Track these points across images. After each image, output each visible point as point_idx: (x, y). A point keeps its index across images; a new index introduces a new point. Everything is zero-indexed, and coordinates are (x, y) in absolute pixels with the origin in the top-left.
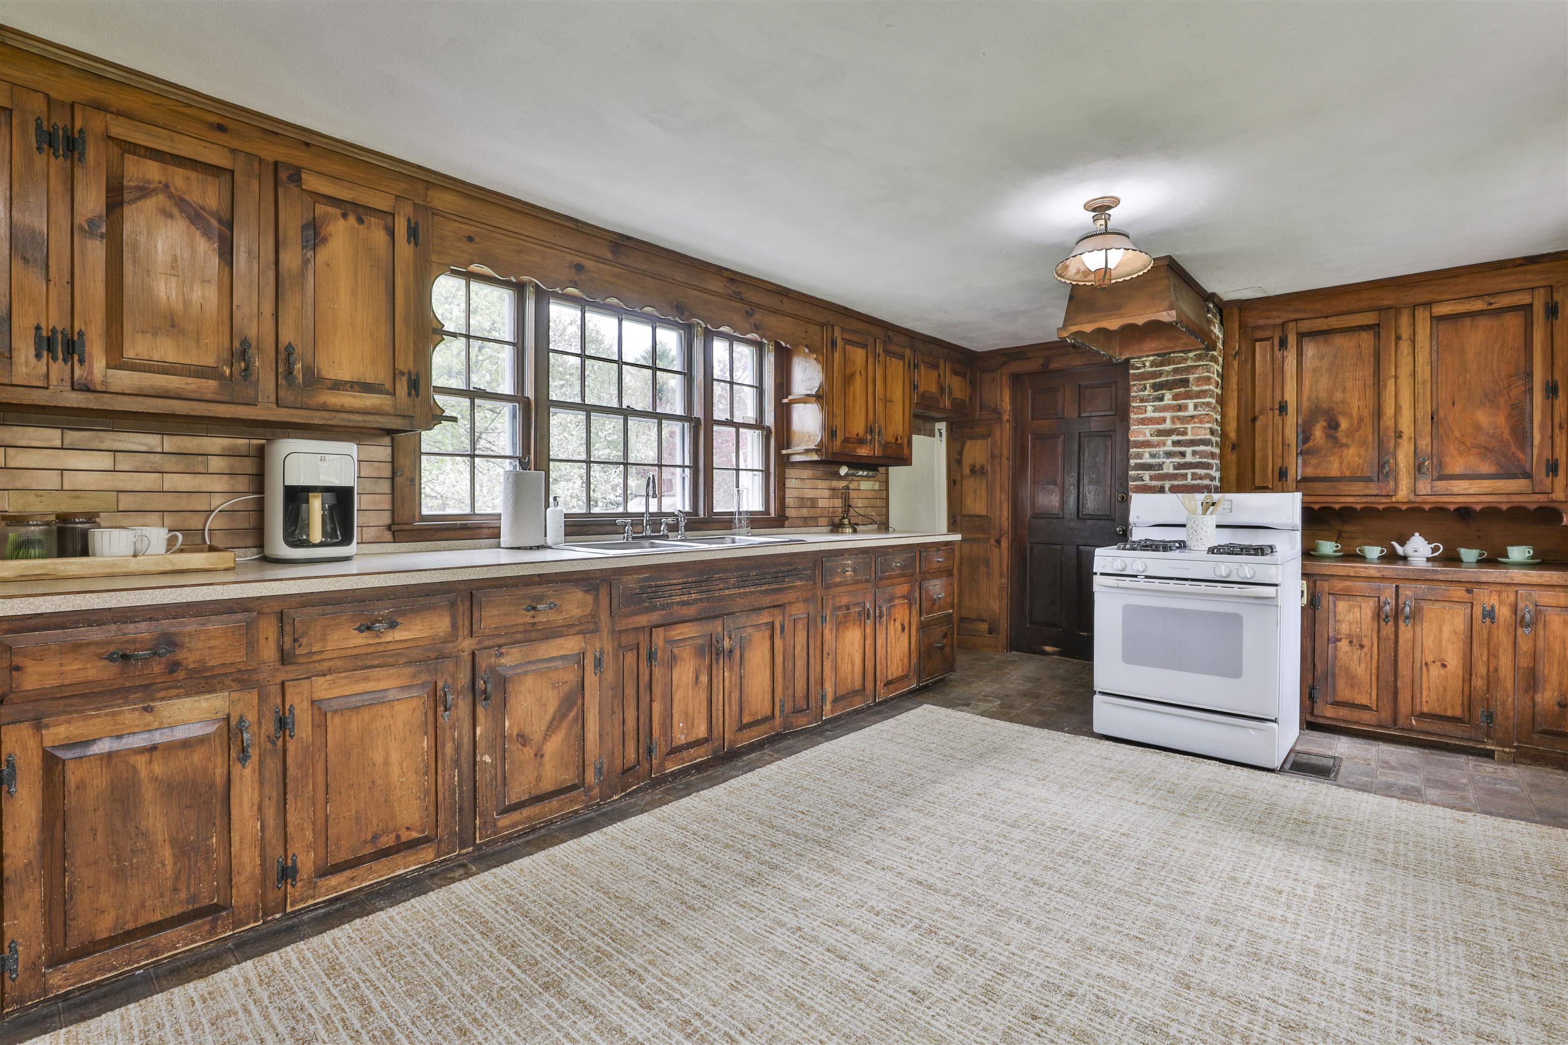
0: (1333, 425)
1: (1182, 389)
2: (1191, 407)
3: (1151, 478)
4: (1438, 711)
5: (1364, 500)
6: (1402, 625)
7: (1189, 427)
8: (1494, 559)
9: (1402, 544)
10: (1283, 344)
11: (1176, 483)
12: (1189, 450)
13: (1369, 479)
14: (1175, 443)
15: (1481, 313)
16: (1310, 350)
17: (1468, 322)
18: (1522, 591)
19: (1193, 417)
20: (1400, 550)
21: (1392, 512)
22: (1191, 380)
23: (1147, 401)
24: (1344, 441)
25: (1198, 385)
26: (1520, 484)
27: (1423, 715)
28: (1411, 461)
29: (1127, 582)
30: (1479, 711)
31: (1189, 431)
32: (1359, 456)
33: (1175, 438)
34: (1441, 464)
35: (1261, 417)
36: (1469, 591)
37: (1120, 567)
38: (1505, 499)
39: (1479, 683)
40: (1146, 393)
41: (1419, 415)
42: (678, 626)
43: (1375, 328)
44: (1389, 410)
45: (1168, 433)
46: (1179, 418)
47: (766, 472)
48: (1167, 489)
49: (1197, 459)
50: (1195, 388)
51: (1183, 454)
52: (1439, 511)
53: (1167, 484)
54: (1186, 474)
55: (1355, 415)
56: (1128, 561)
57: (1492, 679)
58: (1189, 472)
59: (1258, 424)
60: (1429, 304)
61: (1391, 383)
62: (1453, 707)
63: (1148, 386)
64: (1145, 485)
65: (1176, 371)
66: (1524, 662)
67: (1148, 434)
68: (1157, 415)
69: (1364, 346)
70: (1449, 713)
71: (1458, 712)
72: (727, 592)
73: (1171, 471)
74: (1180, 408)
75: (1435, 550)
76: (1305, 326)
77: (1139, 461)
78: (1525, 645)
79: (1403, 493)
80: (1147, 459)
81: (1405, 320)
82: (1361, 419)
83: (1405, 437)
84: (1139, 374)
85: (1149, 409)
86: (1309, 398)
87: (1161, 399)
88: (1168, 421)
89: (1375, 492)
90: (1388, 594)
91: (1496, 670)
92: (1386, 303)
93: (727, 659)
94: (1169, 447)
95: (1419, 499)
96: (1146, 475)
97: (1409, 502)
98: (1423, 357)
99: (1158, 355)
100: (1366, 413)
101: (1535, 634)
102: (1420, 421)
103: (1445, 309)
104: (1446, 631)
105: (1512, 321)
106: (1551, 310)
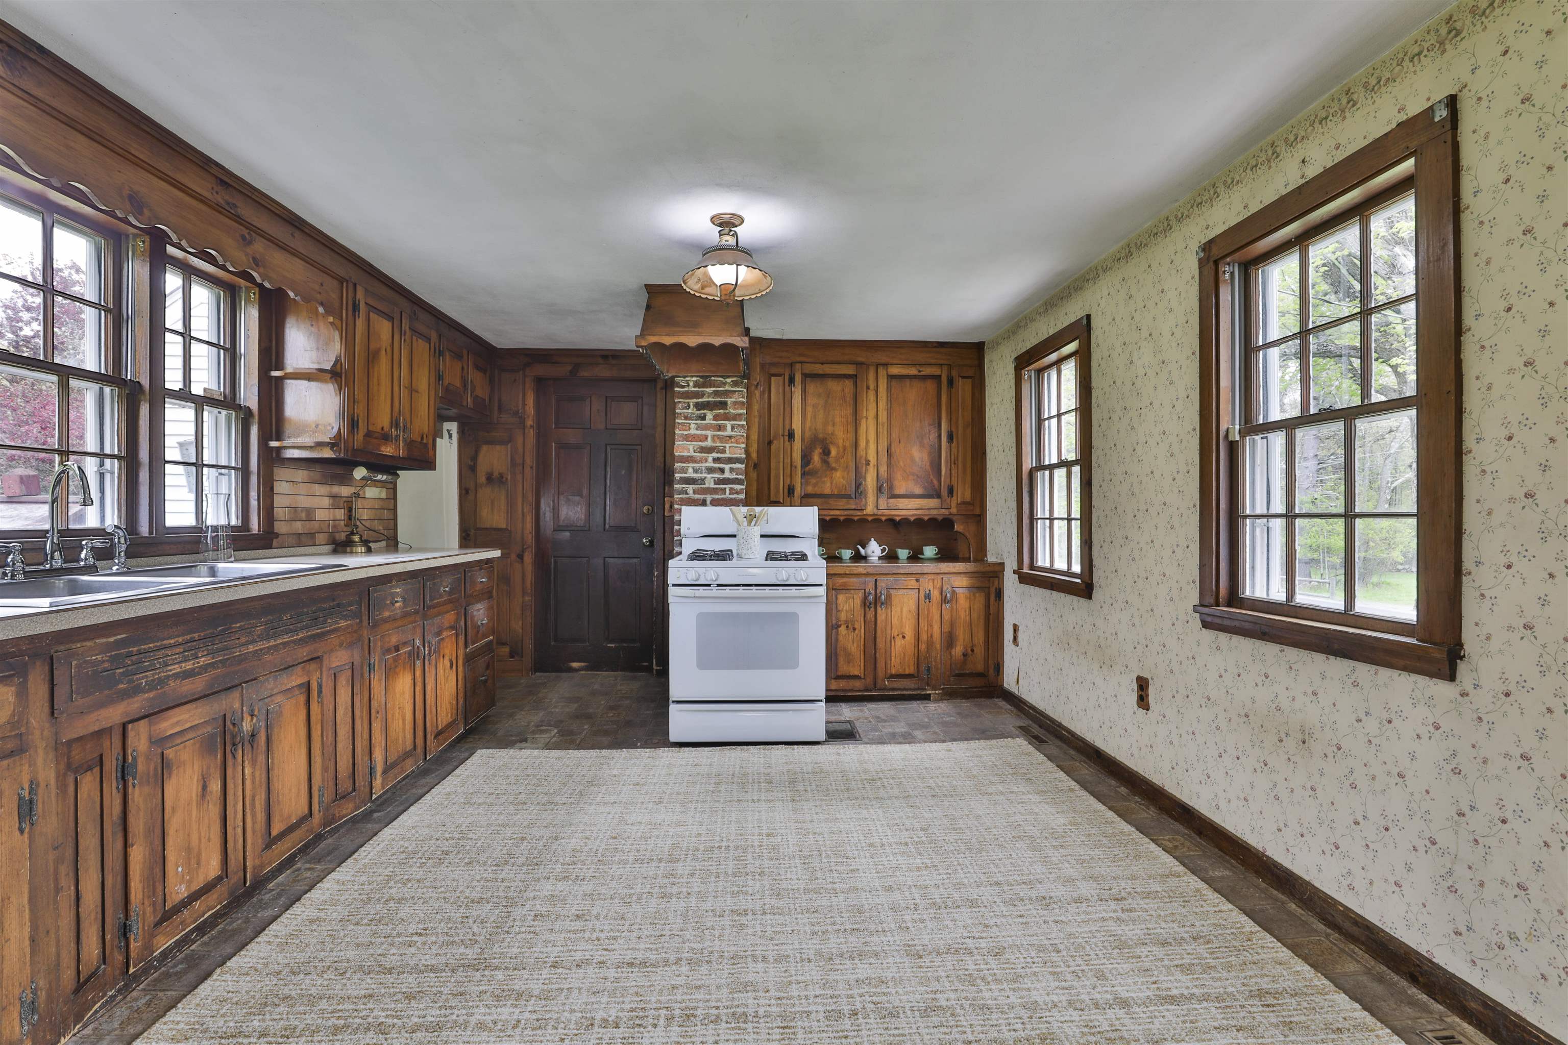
0: (826, 452)
1: (721, 411)
2: (729, 428)
3: (695, 492)
4: (901, 671)
5: (846, 513)
6: (879, 610)
7: (727, 446)
8: (915, 557)
9: (864, 547)
10: (792, 381)
11: (716, 497)
12: (727, 467)
13: (848, 497)
14: (716, 460)
15: (914, 377)
16: (812, 387)
17: (908, 382)
18: (945, 577)
19: (730, 437)
20: (862, 551)
21: (863, 521)
22: (729, 403)
23: (690, 419)
24: (834, 465)
25: (735, 409)
26: (933, 503)
27: (893, 676)
28: (875, 483)
29: (701, 591)
30: (923, 667)
31: (727, 449)
32: (843, 478)
33: (715, 455)
34: (891, 488)
35: (775, 442)
36: (917, 581)
37: (694, 578)
39: (923, 647)
40: (690, 411)
41: (880, 449)
42: (171, 712)
43: (853, 377)
44: (862, 444)
45: (710, 450)
46: (719, 437)
47: (244, 471)
48: (708, 502)
49: (734, 476)
50: (732, 411)
51: (722, 471)
52: (888, 522)
53: (709, 498)
54: (725, 489)
55: (841, 445)
56: (701, 571)
57: (930, 643)
58: (728, 487)
59: (773, 447)
60: (886, 365)
61: (864, 421)
62: (909, 666)
63: (691, 404)
64: (689, 498)
65: (716, 393)
66: (946, 628)
67: (692, 450)
68: (699, 432)
69: (847, 390)
70: (907, 672)
71: (910, 670)
72: (251, 648)
73: (712, 485)
74: (720, 428)
75: (883, 550)
76: (809, 368)
77: (683, 475)
78: (946, 617)
79: (870, 509)
80: (690, 474)
81: (871, 374)
82: (845, 448)
83: (871, 464)
84: (684, 393)
85: (693, 426)
86: (810, 429)
87: (703, 418)
88: (709, 439)
89: (853, 507)
90: (870, 588)
91: (932, 636)
92: (860, 359)
93: (247, 747)
94: (710, 464)
95: (880, 513)
96: (690, 488)
97: (874, 515)
98: (882, 404)
99: (701, 377)
100: (847, 444)
101: (952, 608)
102: (880, 453)
103: (894, 370)
104: (905, 610)
105: (930, 385)
106: (951, 382)
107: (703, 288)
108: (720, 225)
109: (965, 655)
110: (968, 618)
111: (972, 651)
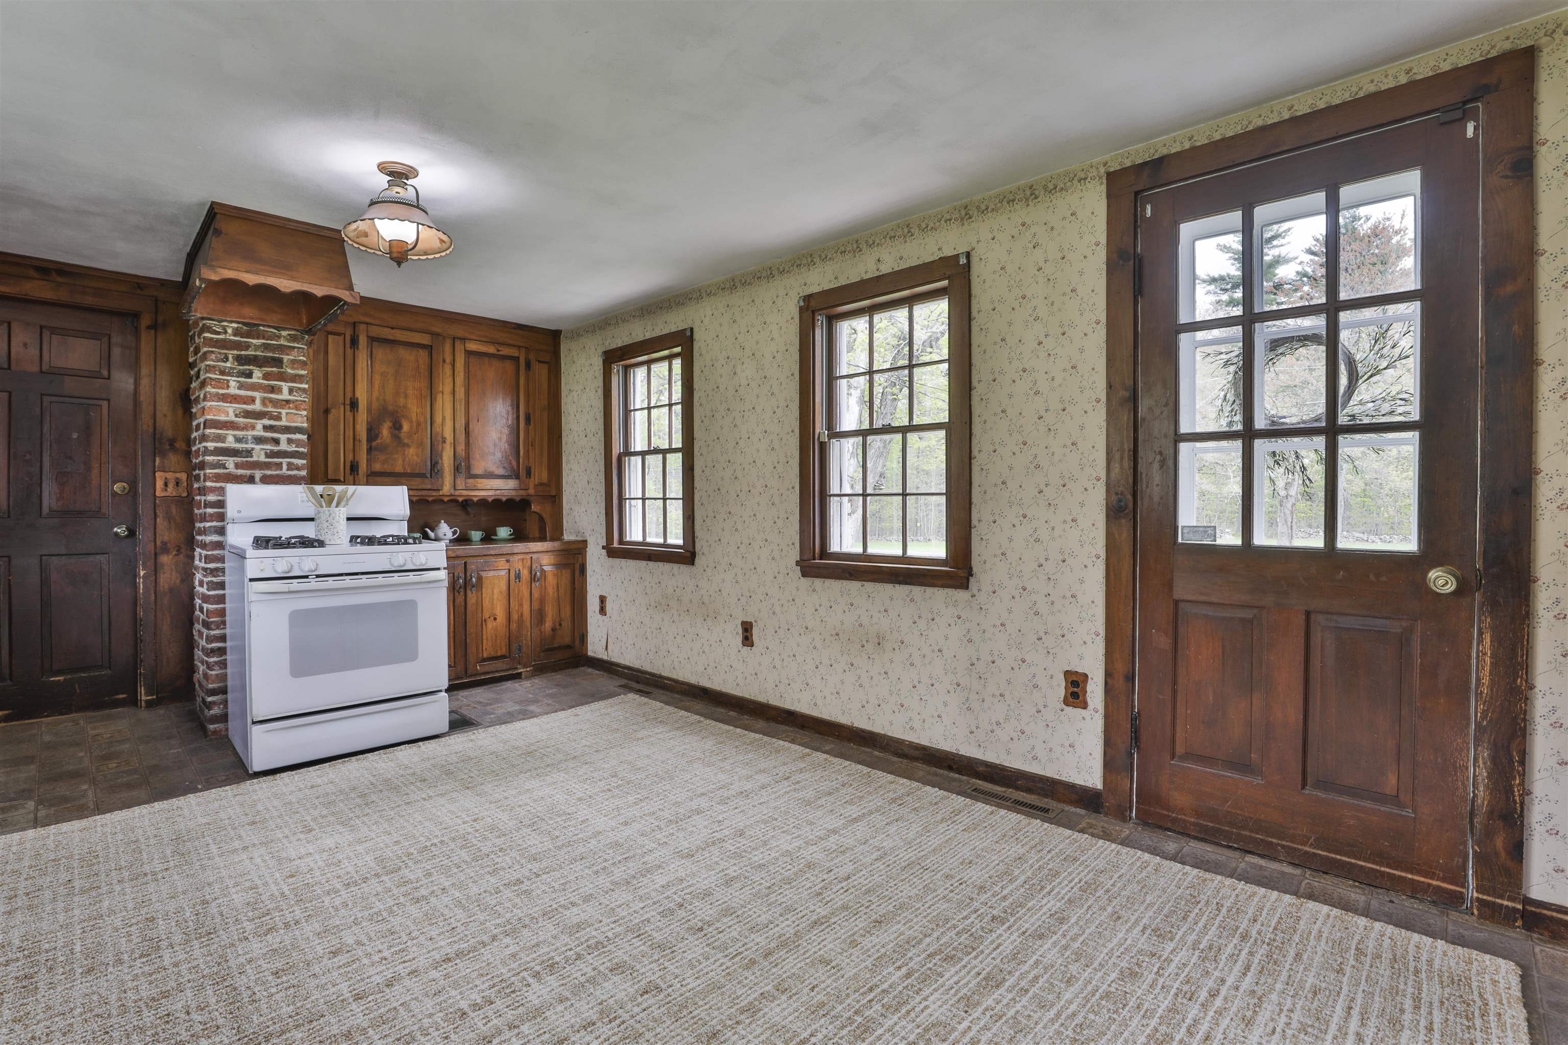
0: (397, 426)
1: (274, 369)
2: (285, 390)
3: (237, 466)
4: (493, 654)
5: (420, 493)
6: (469, 592)
7: (284, 412)
8: (488, 538)
9: (432, 530)
10: (354, 342)
11: (269, 472)
12: (283, 437)
13: (422, 476)
14: (266, 428)
15: (493, 356)
16: (380, 353)
17: (486, 359)
18: (535, 556)
19: (288, 402)
20: (432, 535)
22: (285, 361)
23: (229, 374)
24: (406, 441)
25: (293, 368)
26: (511, 484)
27: (484, 660)
28: (452, 461)
29: (295, 585)
30: (515, 646)
31: (283, 416)
32: (417, 455)
33: (267, 422)
34: (468, 468)
35: (333, 411)
36: (508, 561)
37: (286, 569)
38: (491, 493)
39: (514, 626)
40: (228, 364)
41: (457, 426)
43: (429, 348)
44: (438, 420)
45: (259, 415)
46: (271, 401)
48: (257, 479)
49: (293, 448)
50: (289, 371)
51: (277, 442)
52: (466, 505)
53: (258, 474)
54: (281, 463)
55: (414, 419)
56: (294, 561)
57: (520, 622)
58: (284, 461)
59: (331, 417)
60: (463, 339)
61: (440, 396)
62: (501, 649)
63: (230, 357)
64: (229, 474)
65: (266, 347)
66: (536, 606)
67: (231, 414)
68: (242, 393)
69: (421, 361)
70: (499, 654)
71: (503, 651)
73: (263, 458)
74: (273, 390)
75: (454, 533)
76: (376, 331)
77: (220, 445)
78: (536, 595)
79: (447, 489)
80: (230, 443)
81: (448, 347)
82: (419, 424)
83: (448, 442)
84: (218, 341)
85: (233, 384)
86: (378, 399)
87: (249, 375)
88: (258, 401)
89: (429, 487)
90: (459, 571)
91: (522, 615)
92: (435, 329)
94: (259, 432)
95: (457, 493)
96: (230, 462)
97: (451, 495)
98: (460, 379)
99: (244, 324)
100: (422, 419)
101: (541, 585)
102: (457, 432)
103: (472, 346)
104: (496, 591)
105: (509, 366)
106: (528, 365)
107: (357, 237)
108: (391, 174)
109: (554, 630)
110: (556, 594)
111: (560, 625)
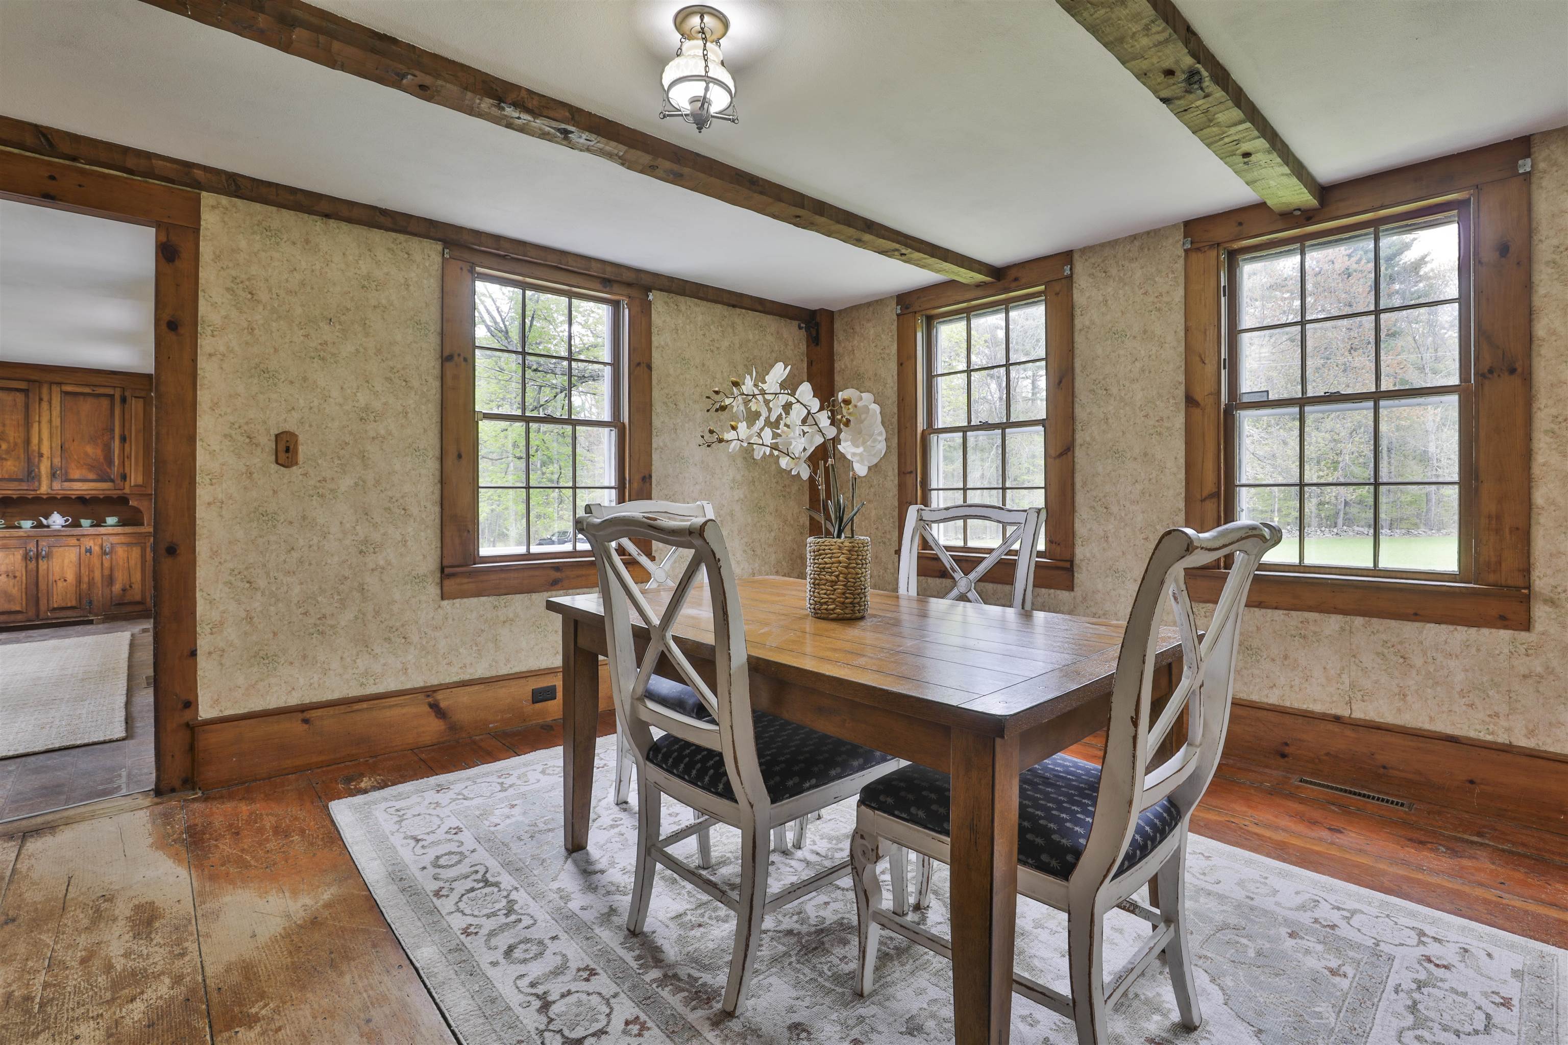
4: (63, 605)
5: (18, 493)
6: (40, 561)
8: (98, 523)
9: (46, 519)
13: (21, 480)
15: (89, 394)
17: (81, 398)
18: (105, 538)
20: (45, 522)
21: (38, 500)
26: (106, 485)
27: (54, 609)
28: (49, 470)
30: (85, 601)
32: (15, 466)
34: (66, 473)
36: (78, 540)
38: (101, 492)
39: (84, 586)
41: (54, 445)
43: (25, 391)
44: (35, 441)
52: (66, 499)
55: (13, 440)
57: (91, 583)
60: (59, 384)
61: (36, 425)
62: (71, 601)
66: (107, 572)
69: (18, 400)
70: (69, 605)
71: (74, 603)
75: (66, 521)
78: (107, 564)
79: (44, 489)
81: (45, 391)
82: (16, 444)
83: (45, 456)
89: (26, 488)
90: (32, 546)
91: (93, 579)
92: (33, 378)
95: (54, 492)
97: (48, 494)
98: (56, 412)
100: (19, 441)
101: (112, 558)
102: (54, 449)
103: (68, 388)
104: (66, 561)
105: (105, 402)
106: (124, 400)
109: (124, 590)
110: (126, 565)
111: (131, 587)
